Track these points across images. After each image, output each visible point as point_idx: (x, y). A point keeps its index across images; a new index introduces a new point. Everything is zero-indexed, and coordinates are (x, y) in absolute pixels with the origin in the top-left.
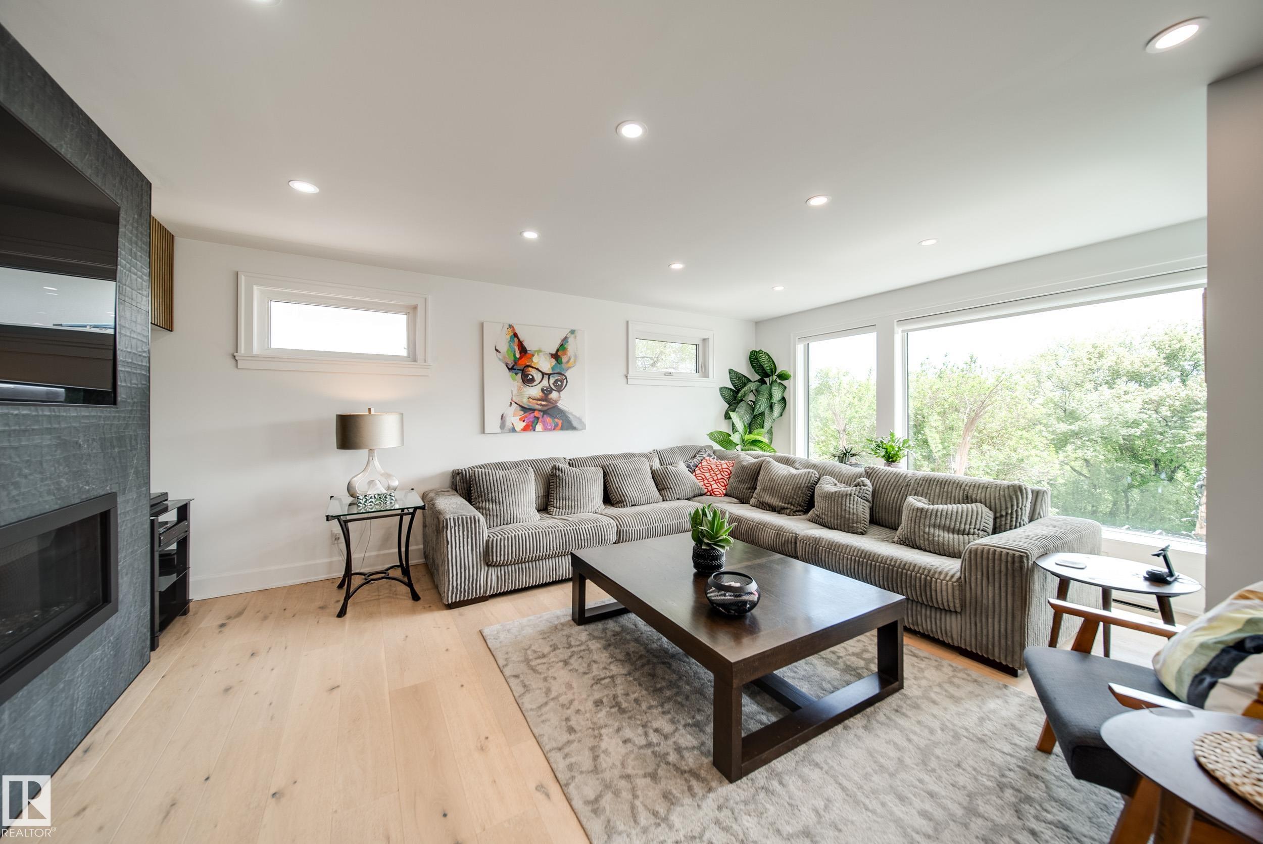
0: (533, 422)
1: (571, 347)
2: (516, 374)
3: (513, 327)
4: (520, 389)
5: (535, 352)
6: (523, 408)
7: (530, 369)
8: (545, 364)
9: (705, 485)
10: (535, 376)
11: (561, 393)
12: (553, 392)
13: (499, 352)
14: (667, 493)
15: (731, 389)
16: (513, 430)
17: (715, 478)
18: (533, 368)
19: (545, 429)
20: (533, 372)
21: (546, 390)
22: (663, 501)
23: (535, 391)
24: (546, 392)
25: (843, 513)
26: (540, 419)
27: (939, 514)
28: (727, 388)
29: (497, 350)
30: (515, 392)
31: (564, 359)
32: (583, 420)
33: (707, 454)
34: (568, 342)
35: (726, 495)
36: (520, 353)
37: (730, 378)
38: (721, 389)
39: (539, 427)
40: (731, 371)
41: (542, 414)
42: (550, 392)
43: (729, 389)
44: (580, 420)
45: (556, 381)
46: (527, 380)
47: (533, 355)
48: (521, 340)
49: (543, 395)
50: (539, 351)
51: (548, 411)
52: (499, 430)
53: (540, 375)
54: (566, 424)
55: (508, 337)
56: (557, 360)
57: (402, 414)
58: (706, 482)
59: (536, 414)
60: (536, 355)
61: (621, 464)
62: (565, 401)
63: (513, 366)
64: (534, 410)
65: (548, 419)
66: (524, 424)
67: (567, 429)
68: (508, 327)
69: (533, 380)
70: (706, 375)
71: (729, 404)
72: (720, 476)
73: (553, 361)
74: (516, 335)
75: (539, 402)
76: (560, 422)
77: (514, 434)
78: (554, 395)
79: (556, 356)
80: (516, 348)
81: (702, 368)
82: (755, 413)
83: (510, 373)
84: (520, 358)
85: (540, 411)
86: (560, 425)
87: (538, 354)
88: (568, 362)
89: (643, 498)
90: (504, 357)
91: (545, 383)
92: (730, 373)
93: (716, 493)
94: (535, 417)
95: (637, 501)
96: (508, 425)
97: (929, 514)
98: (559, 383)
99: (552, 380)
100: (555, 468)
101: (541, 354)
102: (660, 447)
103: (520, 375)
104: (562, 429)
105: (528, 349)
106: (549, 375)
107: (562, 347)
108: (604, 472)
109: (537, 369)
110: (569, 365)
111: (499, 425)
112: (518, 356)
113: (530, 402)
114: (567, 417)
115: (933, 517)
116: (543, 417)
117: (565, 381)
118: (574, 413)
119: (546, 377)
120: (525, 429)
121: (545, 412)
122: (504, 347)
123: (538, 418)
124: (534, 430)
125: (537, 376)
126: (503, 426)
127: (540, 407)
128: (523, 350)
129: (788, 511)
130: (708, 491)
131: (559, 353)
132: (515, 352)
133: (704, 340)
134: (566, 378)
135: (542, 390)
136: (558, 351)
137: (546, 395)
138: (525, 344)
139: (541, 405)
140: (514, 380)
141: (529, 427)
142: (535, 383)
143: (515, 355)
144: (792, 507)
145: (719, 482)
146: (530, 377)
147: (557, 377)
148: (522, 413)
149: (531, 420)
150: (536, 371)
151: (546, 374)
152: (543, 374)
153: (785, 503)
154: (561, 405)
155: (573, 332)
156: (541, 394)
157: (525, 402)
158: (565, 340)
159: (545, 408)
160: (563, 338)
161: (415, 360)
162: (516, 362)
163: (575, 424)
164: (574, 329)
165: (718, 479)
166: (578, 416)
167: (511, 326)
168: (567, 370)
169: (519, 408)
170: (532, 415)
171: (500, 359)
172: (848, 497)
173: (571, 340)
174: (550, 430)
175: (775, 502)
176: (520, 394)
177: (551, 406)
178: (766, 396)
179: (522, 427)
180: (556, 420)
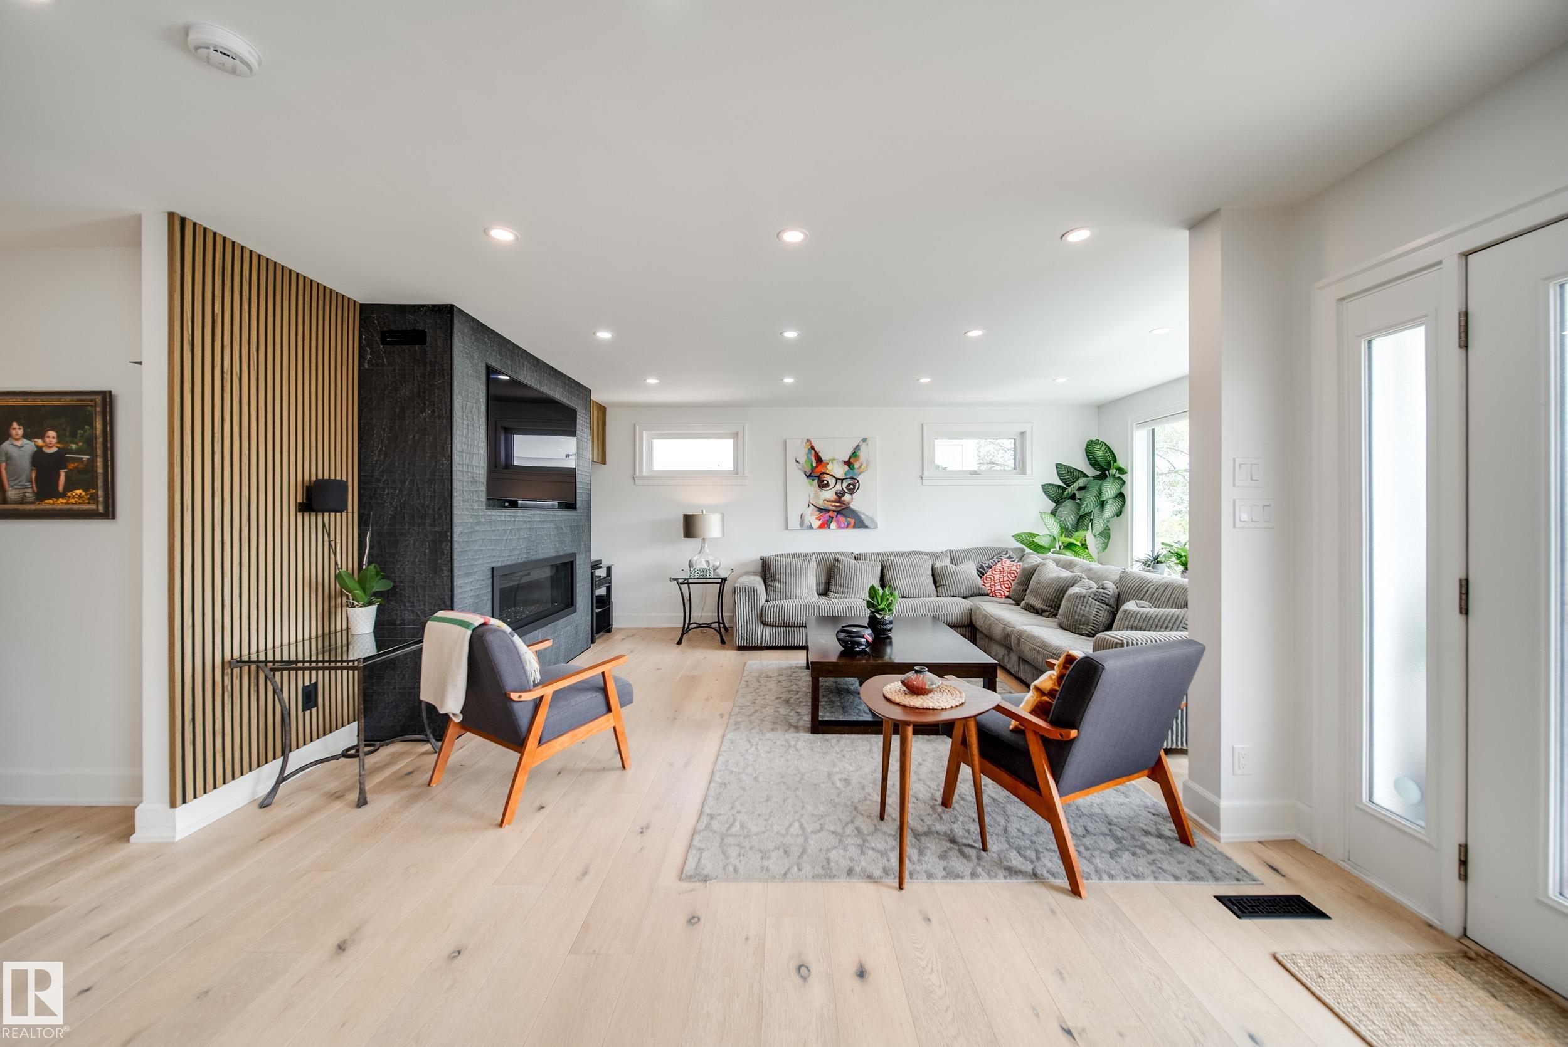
0: (828, 521)
1: (863, 454)
2: (813, 480)
3: (811, 442)
4: (816, 492)
5: (829, 460)
6: (819, 509)
7: (825, 475)
8: (839, 470)
9: (990, 586)
10: (829, 481)
11: (853, 495)
12: (846, 494)
13: (799, 463)
14: (942, 590)
15: (1059, 486)
16: (811, 527)
17: (1001, 580)
18: (828, 474)
19: (839, 527)
20: (828, 478)
21: (840, 493)
22: (938, 596)
23: (829, 494)
24: (840, 495)
25: (1074, 613)
26: (834, 519)
27: (1138, 616)
28: (1052, 485)
29: (797, 461)
30: (812, 496)
31: (856, 465)
32: (875, 519)
33: (1008, 555)
34: (859, 449)
35: (1008, 597)
36: (817, 463)
37: (1058, 473)
38: (1043, 486)
39: (833, 525)
40: (1058, 466)
41: (836, 513)
42: (844, 495)
43: (1055, 485)
44: (872, 519)
45: (849, 485)
46: (823, 485)
47: (828, 464)
48: (817, 451)
49: (837, 498)
50: (833, 460)
51: (841, 512)
52: (799, 528)
53: (834, 480)
54: (859, 523)
55: (806, 450)
56: (849, 466)
57: (723, 514)
58: (993, 583)
59: (831, 513)
60: (830, 463)
61: (898, 561)
62: (856, 502)
63: (810, 474)
64: (829, 511)
65: (841, 518)
66: (820, 522)
67: (860, 527)
68: (806, 441)
69: (827, 485)
70: (1024, 472)
71: (1055, 503)
72: (1006, 578)
73: (846, 468)
74: (813, 448)
75: (833, 504)
76: (852, 521)
77: (810, 532)
78: (847, 497)
79: (848, 463)
80: (813, 459)
81: (1020, 466)
82: (1082, 512)
83: (809, 480)
84: (817, 467)
85: (834, 511)
86: (852, 524)
87: (832, 463)
88: (860, 467)
89: (914, 592)
90: (803, 466)
91: (839, 487)
92: (1057, 468)
93: (997, 594)
94: (830, 516)
95: (906, 593)
96: (807, 522)
97: (1130, 615)
98: (852, 486)
99: (845, 485)
100: (836, 560)
101: (835, 462)
102: (954, 547)
103: (816, 481)
104: (854, 527)
105: (823, 458)
106: (842, 480)
107: (855, 454)
108: (882, 567)
109: (832, 475)
110: (861, 470)
111: (799, 523)
112: (814, 465)
113: (825, 504)
114: (859, 517)
115: (1133, 619)
116: (837, 516)
117: (857, 484)
118: (866, 514)
119: (840, 482)
120: (821, 526)
121: (838, 512)
122: (803, 459)
123: (832, 518)
124: (829, 528)
125: (832, 481)
126: (802, 524)
127: (834, 508)
128: (819, 460)
129: (1047, 613)
130: (992, 592)
131: (851, 460)
132: (812, 462)
133: (1022, 433)
134: (858, 482)
135: (836, 493)
136: (850, 458)
137: (840, 498)
138: (821, 455)
139: (835, 506)
140: (811, 485)
141: (825, 525)
142: (830, 488)
143: (812, 465)
144: (1052, 610)
145: (1004, 584)
146: (825, 482)
147: (849, 481)
148: (819, 513)
149: (827, 519)
150: (831, 477)
151: (839, 479)
152: (837, 479)
153: (1046, 606)
154: (853, 506)
155: (864, 440)
156: (835, 497)
157: (821, 504)
158: (858, 447)
159: (839, 509)
160: (855, 446)
161: (737, 474)
162: (813, 471)
163: (867, 523)
164: (865, 437)
165: (1003, 581)
166: (870, 516)
167: (809, 441)
168: (860, 474)
169: (815, 509)
170: (827, 515)
171: (799, 469)
172: (1082, 599)
173: (863, 448)
174: (843, 528)
175: (1037, 604)
176: (817, 497)
177: (845, 506)
178: (1095, 493)
179: (818, 525)
180: (849, 519)
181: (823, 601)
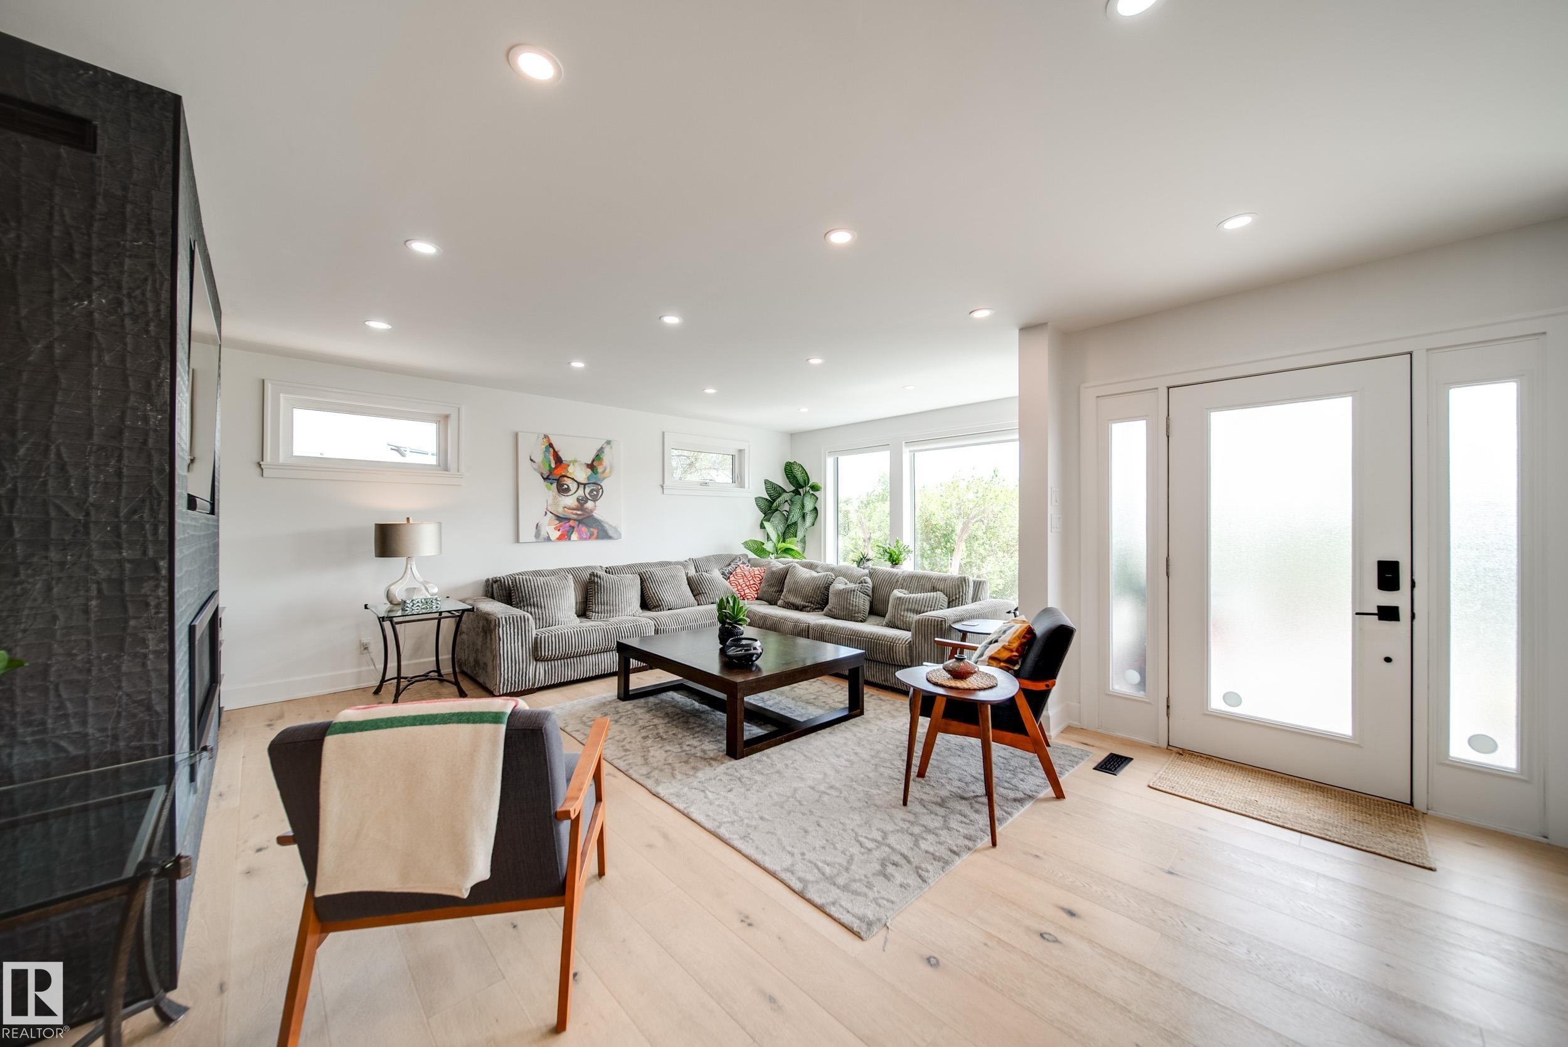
0: (568, 532)
1: (606, 458)
2: (551, 484)
3: (548, 437)
4: (555, 498)
5: (570, 462)
6: (558, 518)
7: (565, 478)
8: (581, 474)
9: (738, 590)
10: (570, 485)
11: (597, 502)
12: (589, 501)
13: (534, 462)
14: (702, 598)
15: (767, 499)
16: (548, 539)
17: (748, 584)
18: (568, 477)
19: (581, 538)
20: (568, 482)
21: (582, 500)
22: (698, 605)
23: (570, 501)
24: (582, 501)
25: (848, 606)
26: (575, 529)
27: (911, 601)
28: (762, 498)
29: (532, 460)
30: (550, 502)
31: (600, 470)
32: (619, 529)
33: (741, 562)
34: (603, 452)
35: (757, 599)
36: (556, 464)
37: (766, 488)
38: (756, 499)
39: (574, 536)
40: (766, 482)
41: (577, 523)
42: (586, 502)
43: (764, 499)
44: (615, 529)
45: (592, 491)
46: (563, 490)
47: (569, 466)
48: (556, 450)
49: (579, 505)
50: (575, 461)
51: (584, 521)
52: (534, 540)
53: (575, 485)
54: (602, 533)
55: (544, 447)
56: (592, 470)
57: (440, 523)
58: (739, 587)
59: (572, 523)
60: (571, 465)
61: (658, 572)
62: (601, 510)
63: (549, 476)
64: (569, 519)
65: (584, 529)
66: (559, 533)
67: (603, 538)
68: (543, 437)
69: (568, 490)
70: (742, 486)
71: (764, 514)
72: (752, 582)
73: (589, 471)
74: (551, 445)
75: (575, 512)
76: (595, 531)
77: (548, 545)
78: (590, 505)
79: (591, 466)
80: (552, 458)
81: (738, 478)
82: (789, 523)
83: (545, 483)
84: (556, 468)
85: (575, 520)
86: (596, 535)
87: (573, 464)
88: (604, 472)
89: (679, 602)
90: (539, 467)
91: (580, 492)
92: (765, 483)
93: (748, 597)
94: (570, 526)
95: (673, 605)
96: (543, 534)
98: (595, 493)
99: (587, 490)
100: (593, 575)
101: (576, 464)
102: (697, 555)
103: (555, 485)
104: (598, 538)
105: (563, 459)
106: (585, 485)
107: (598, 457)
108: (641, 579)
109: (573, 479)
110: (605, 475)
111: (534, 534)
112: (553, 466)
113: (565, 512)
114: (602, 526)
115: (907, 603)
116: (578, 526)
117: (601, 491)
118: (610, 523)
119: (582, 487)
120: (560, 538)
121: (580, 522)
122: (539, 457)
123: (573, 527)
124: (570, 539)
125: (573, 486)
126: (538, 535)
127: (575, 517)
128: (558, 460)
129: (809, 609)
130: (741, 596)
131: (595, 464)
132: (550, 462)
133: (740, 451)
134: (602, 488)
135: (578, 500)
136: (593, 461)
137: (582, 505)
138: (561, 454)
139: (576, 514)
140: (549, 489)
141: (565, 536)
142: (571, 493)
143: (550, 465)
144: (812, 605)
145: (751, 587)
146: (566, 486)
147: (593, 487)
148: (557, 522)
149: (567, 529)
150: (572, 481)
151: (582, 484)
152: (579, 484)
153: (806, 602)
154: (597, 514)
155: (608, 442)
156: (576, 503)
157: (560, 511)
158: (601, 450)
159: (581, 517)
160: (599, 448)
161: (444, 468)
162: (551, 471)
163: (611, 533)
164: (609, 439)
165: (750, 585)
166: (614, 525)
167: (546, 436)
168: (604, 479)
169: (554, 517)
170: (567, 524)
171: (535, 469)
172: (851, 593)
173: (607, 450)
174: (585, 539)
175: (798, 601)
176: (556, 504)
177: (587, 515)
178: (799, 506)
179: (557, 536)
180: (592, 529)
181: (587, 624)
